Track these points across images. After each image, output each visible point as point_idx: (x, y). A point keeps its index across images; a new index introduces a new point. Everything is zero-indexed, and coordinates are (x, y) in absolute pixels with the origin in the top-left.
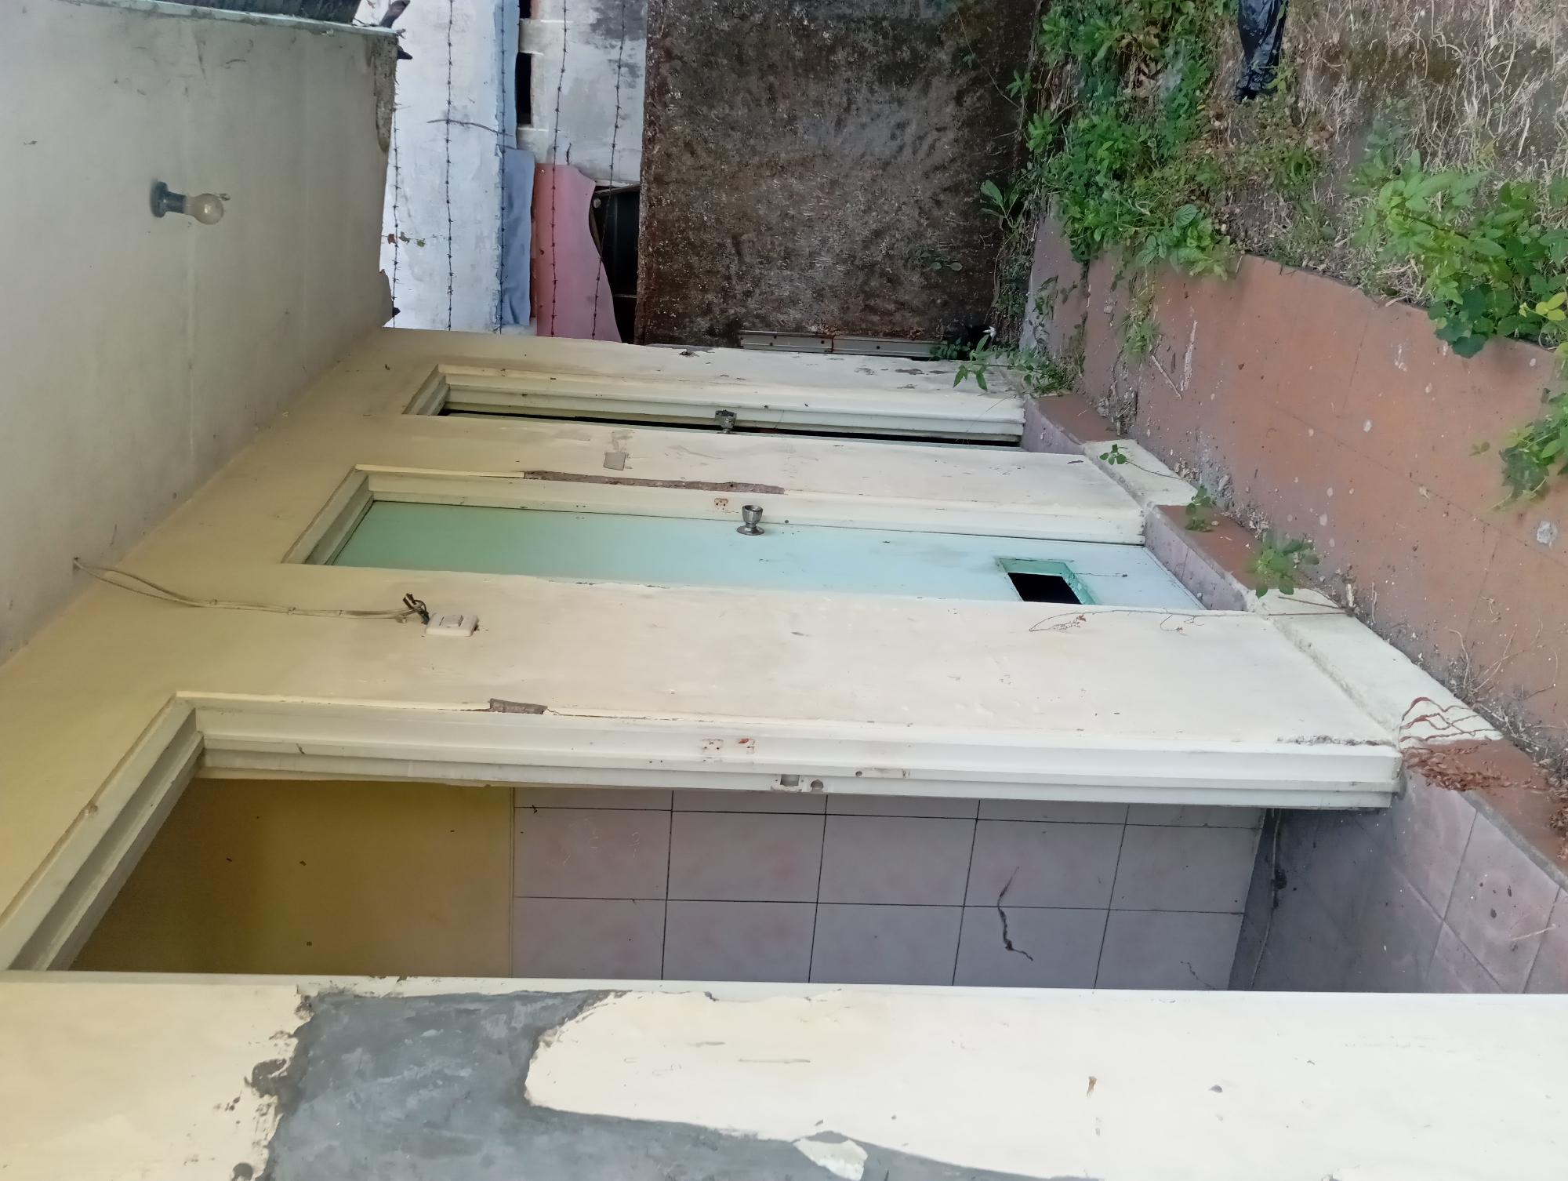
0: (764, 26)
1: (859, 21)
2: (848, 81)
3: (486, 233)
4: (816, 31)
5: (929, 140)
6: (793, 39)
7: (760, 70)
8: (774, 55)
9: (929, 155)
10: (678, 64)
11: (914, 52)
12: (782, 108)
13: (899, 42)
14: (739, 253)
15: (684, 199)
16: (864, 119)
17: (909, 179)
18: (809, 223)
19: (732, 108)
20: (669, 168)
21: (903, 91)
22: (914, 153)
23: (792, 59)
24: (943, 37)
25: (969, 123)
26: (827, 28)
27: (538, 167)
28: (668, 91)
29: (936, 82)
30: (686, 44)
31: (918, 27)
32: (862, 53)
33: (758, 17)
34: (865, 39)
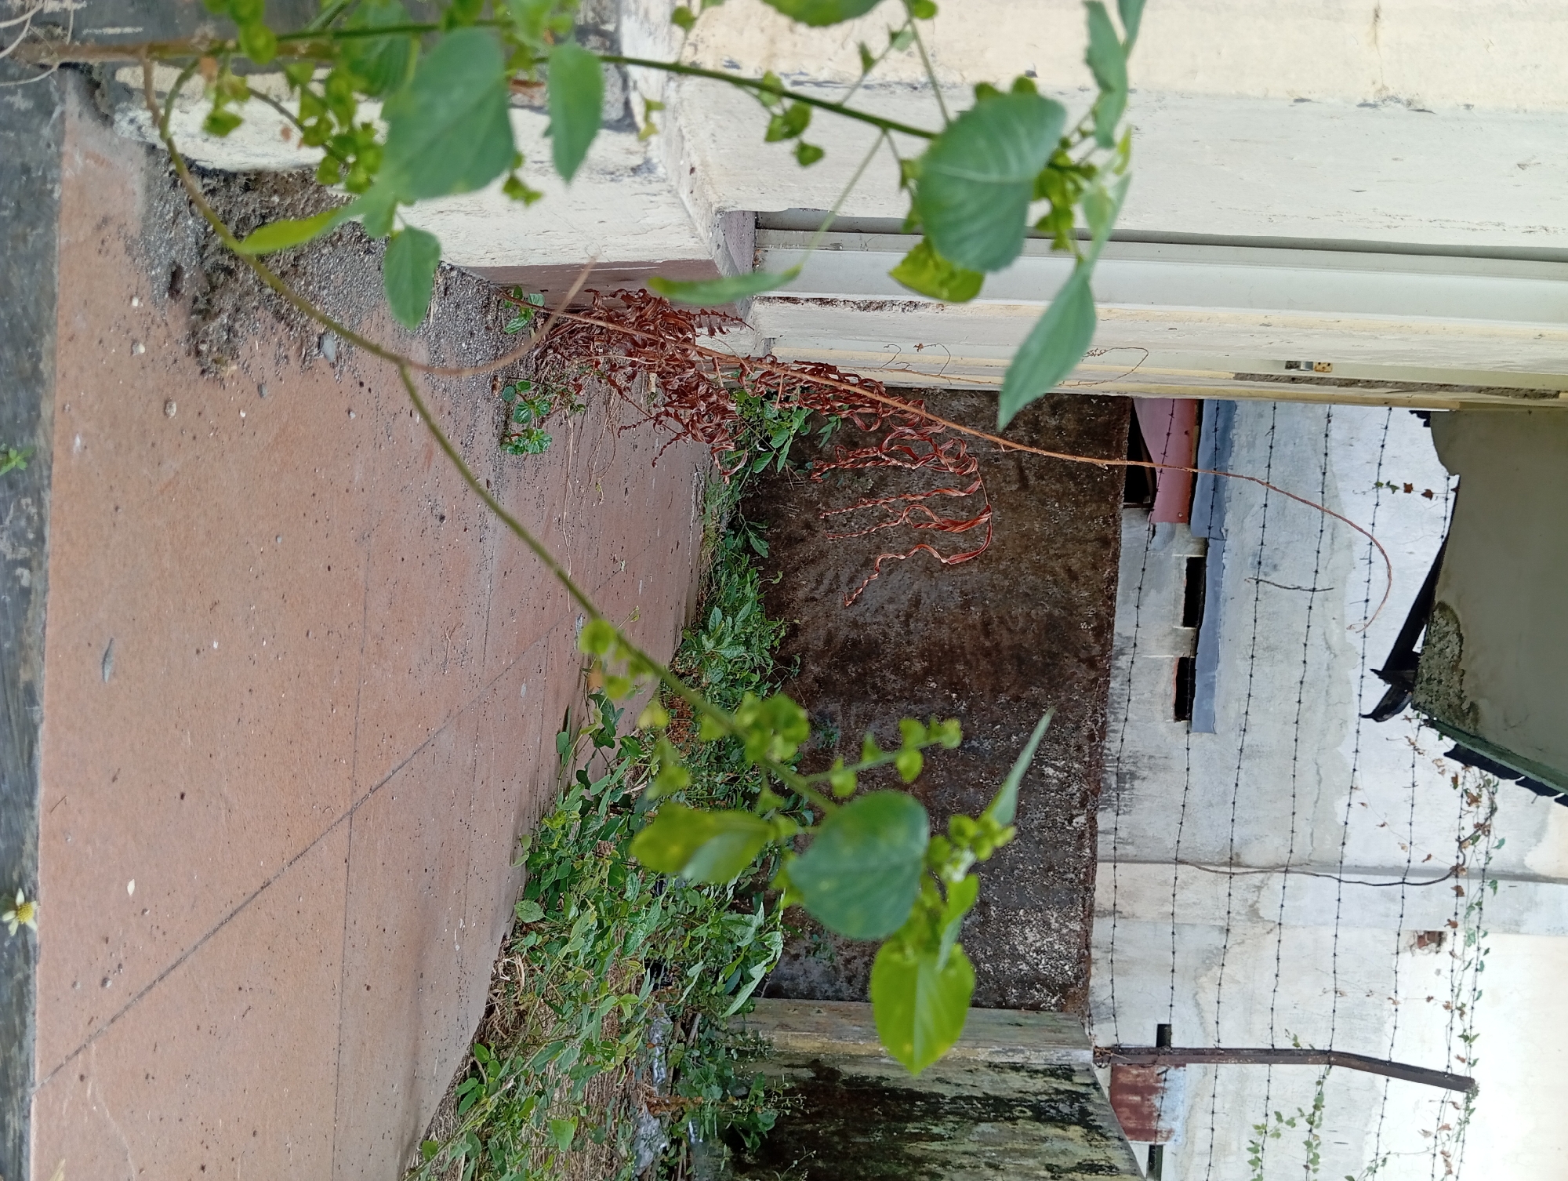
0: (996, 691)
1: (901, 698)
2: (909, 643)
3: (1244, 452)
4: (944, 687)
5: (823, 588)
6: (967, 680)
7: (1000, 652)
8: (984, 665)
9: (822, 575)
10: (1083, 654)
11: (844, 671)
12: (976, 614)
13: (860, 679)
14: (1021, 470)
15: (1080, 525)
16: (891, 607)
17: (841, 550)
19: (1028, 614)
20: (1094, 554)
21: (853, 635)
22: (837, 576)
23: (967, 663)
24: (816, 687)
26: (933, 691)
27: (1187, 519)
28: (1093, 629)
29: (820, 645)
30: (1075, 673)
31: (842, 694)
32: (896, 669)
33: (1003, 699)
34: (894, 683)
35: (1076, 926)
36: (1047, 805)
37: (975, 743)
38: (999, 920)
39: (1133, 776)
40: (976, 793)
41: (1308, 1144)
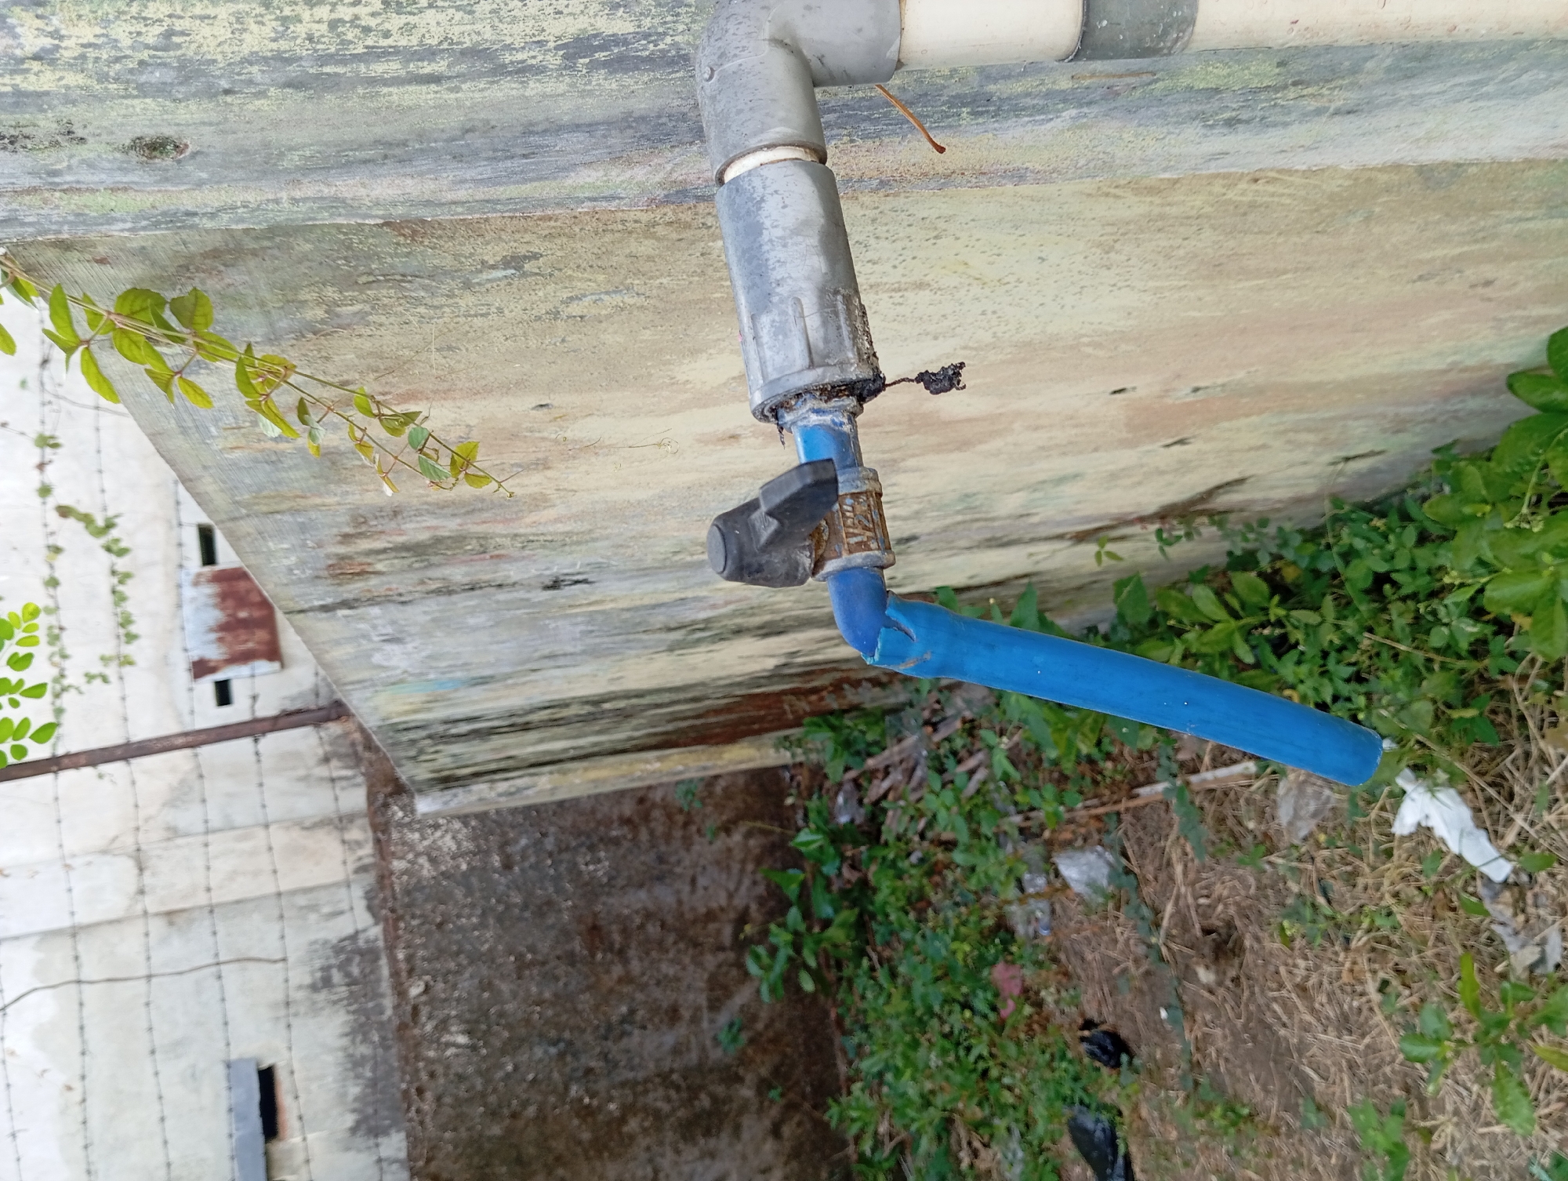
0: (541, 1118)
1: (645, 1082)
2: (648, 1149)
4: (600, 1108)
6: (576, 1122)
7: (546, 1165)
8: (559, 1145)
11: (714, 1099)
13: (694, 1092)
21: (712, 1143)
23: (579, 1143)
24: (741, 1071)
25: (796, 1154)
26: (611, 1099)
29: (747, 1121)
30: (455, 1162)
31: (711, 1071)
32: (657, 1115)
33: (531, 1111)
34: (656, 1098)
35: (398, 865)
36: (458, 1000)
37: (553, 1050)
38: (487, 853)
39: (314, 988)
40: (541, 993)
41: (64, 657)
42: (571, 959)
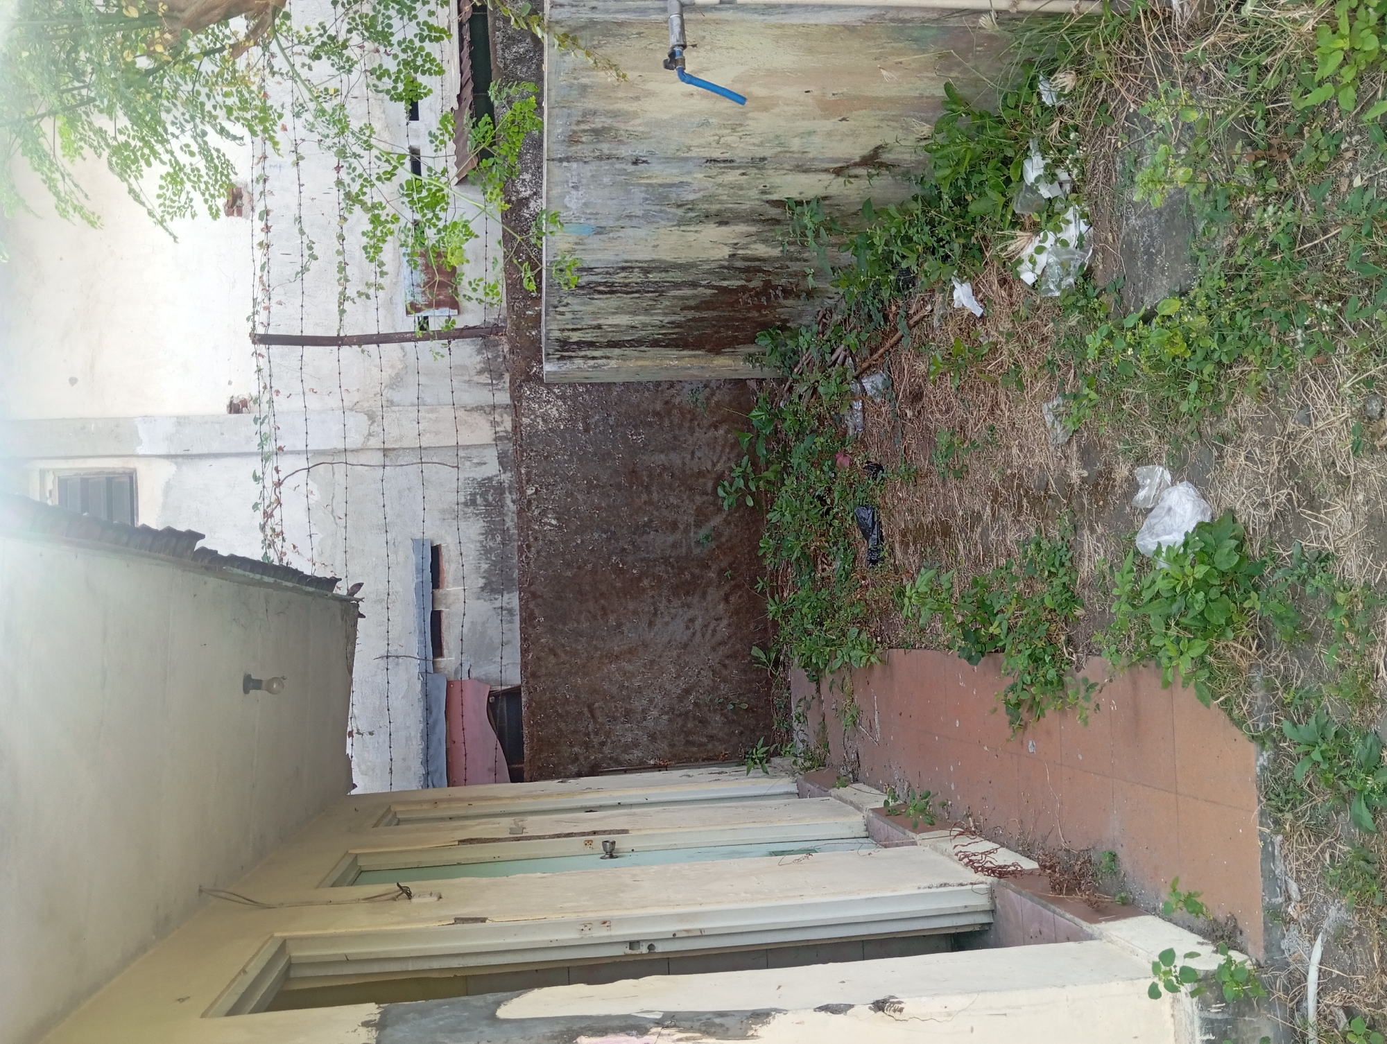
0: (594, 571)
1: (655, 560)
2: (653, 597)
3: (413, 734)
4: (628, 570)
5: (712, 627)
6: (613, 576)
7: (594, 597)
8: (603, 588)
9: (713, 635)
10: (540, 601)
11: (693, 576)
12: (612, 620)
13: (682, 570)
14: (593, 716)
15: (552, 685)
16: (667, 619)
17: (702, 653)
18: (639, 691)
19: (578, 623)
20: (540, 666)
21: (689, 599)
22: (703, 636)
23: (614, 588)
24: (710, 563)
25: (737, 612)
26: (635, 567)
27: (449, 683)
28: (535, 618)
29: (710, 591)
30: (544, 588)
31: (693, 560)
32: (659, 579)
33: (589, 566)
34: (660, 570)
35: (525, 421)
36: (553, 500)
37: (604, 536)
38: (576, 421)
39: (466, 504)
40: (600, 503)
41: (347, 280)
42: (619, 487)
